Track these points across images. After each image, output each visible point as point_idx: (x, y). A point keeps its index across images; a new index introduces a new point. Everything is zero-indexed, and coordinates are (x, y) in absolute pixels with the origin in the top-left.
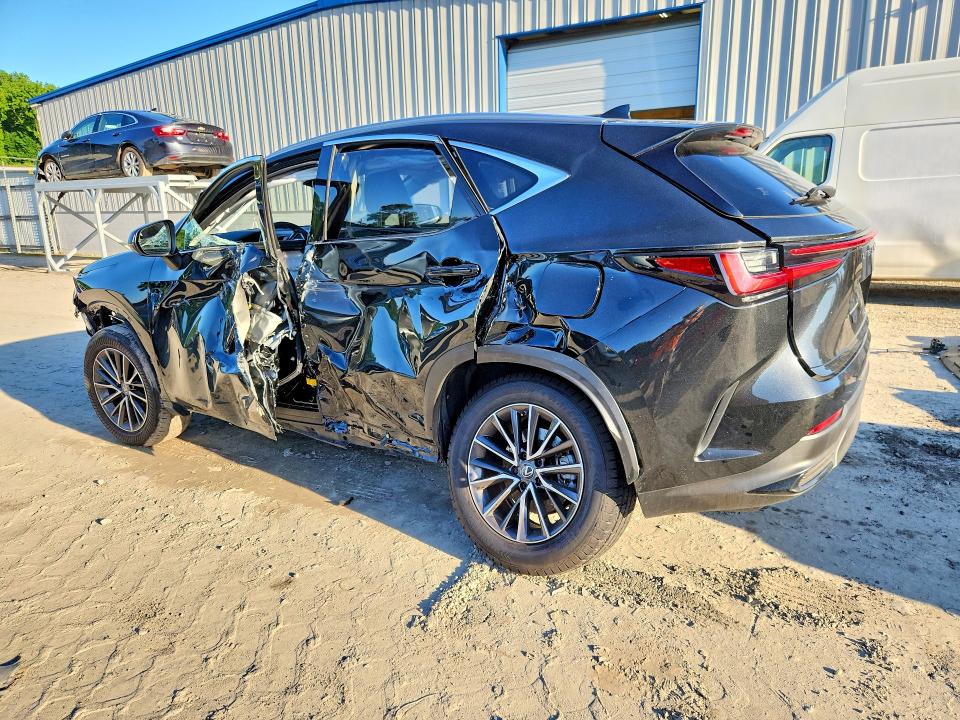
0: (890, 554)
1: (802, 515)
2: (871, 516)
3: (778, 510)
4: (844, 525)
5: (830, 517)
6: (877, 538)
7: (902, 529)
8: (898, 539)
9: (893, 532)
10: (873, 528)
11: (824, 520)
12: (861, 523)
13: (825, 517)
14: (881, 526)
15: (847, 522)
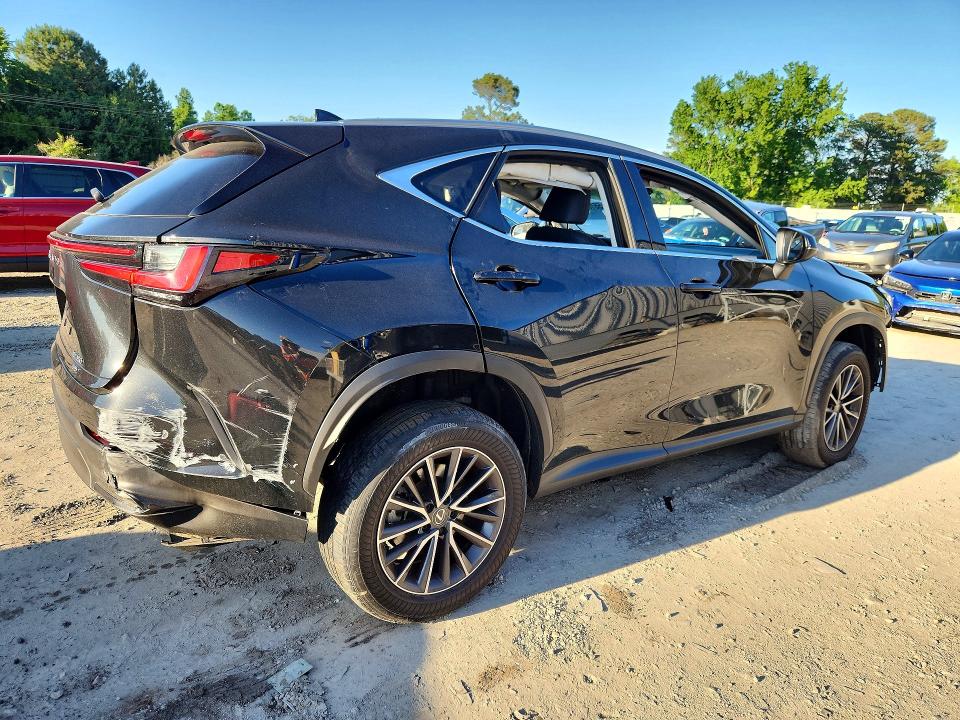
0: (23, 581)
1: (136, 574)
2: (59, 615)
3: (164, 567)
4: (85, 587)
5: (104, 589)
6: (42, 591)
7: (17, 618)
8: (20, 602)
9: (27, 607)
10: (51, 600)
11: (110, 581)
12: (67, 598)
13: (110, 585)
14: (43, 608)
15: (83, 592)
